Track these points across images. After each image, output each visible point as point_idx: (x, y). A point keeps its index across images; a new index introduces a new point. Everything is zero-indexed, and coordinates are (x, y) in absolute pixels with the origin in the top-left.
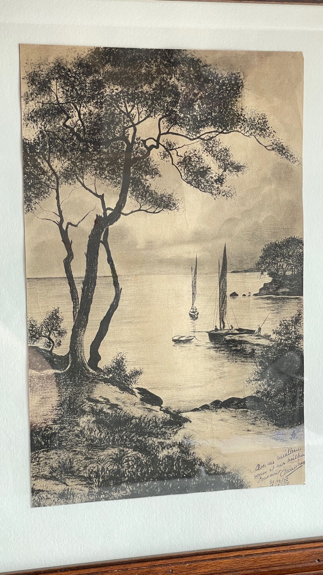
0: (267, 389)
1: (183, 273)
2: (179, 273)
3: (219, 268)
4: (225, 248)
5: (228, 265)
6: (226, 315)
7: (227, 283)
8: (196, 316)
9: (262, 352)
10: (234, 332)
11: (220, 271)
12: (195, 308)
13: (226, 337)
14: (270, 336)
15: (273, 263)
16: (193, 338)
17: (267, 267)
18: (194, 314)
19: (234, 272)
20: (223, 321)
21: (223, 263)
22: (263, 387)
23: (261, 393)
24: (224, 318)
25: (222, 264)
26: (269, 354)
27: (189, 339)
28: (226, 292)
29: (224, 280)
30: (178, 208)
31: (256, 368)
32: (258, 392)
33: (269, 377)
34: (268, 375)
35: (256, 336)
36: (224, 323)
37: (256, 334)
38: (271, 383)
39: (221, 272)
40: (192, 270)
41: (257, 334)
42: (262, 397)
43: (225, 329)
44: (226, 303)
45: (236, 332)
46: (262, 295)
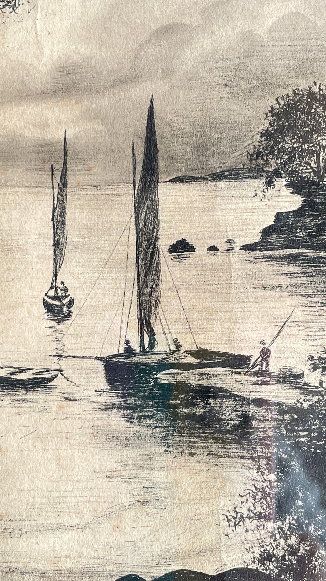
0: (298, 549)
1: (27, 185)
2: (14, 183)
3: (134, 168)
4: (151, 108)
5: (160, 159)
6: (159, 309)
7: (160, 214)
8: (65, 309)
9: (275, 428)
10: (184, 361)
11: (138, 177)
12: (61, 286)
13: (158, 376)
14: (301, 376)
15: (303, 151)
16: (56, 376)
17: (286, 163)
18: (58, 303)
19: (180, 180)
20: (149, 326)
21: (146, 154)
22: (282, 541)
23: (277, 561)
24: (153, 317)
25: (142, 156)
26: (302, 434)
27: (44, 379)
28: (157, 238)
29: (149, 202)
30: (15, 5)
31: (258, 478)
32: (266, 557)
33: (302, 508)
34: (300, 503)
35: (256, 374)
36: (152, 333)
37: (253, 366)
38: (311, 529)
39: (141, 179)
40: (53, 175)
41: (257, 369)
42: (279, 575)
43: (156, 349)
44: (158, 271)
45: (190, 359)
46: (272, 249)
